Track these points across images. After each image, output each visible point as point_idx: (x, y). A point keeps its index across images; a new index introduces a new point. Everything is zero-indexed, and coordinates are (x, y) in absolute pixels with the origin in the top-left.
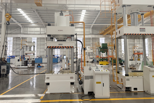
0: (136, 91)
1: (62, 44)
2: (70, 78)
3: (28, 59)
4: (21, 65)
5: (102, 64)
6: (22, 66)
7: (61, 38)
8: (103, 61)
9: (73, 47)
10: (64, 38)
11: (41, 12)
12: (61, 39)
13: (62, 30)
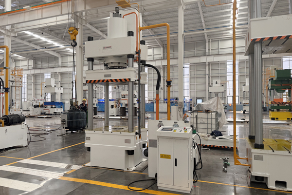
0: (281, 189)
1: (111, 75)
2: (125, 143)
3: (126, 105)
4: (115, 115)
5: (277, 119)
6: (117, 116)
7: (112, 63)
8: (278, 110)
9: (130, 79)
10: (119, 63)
11: (149, 18)
12: (113, 65)
13: (110, 47)
